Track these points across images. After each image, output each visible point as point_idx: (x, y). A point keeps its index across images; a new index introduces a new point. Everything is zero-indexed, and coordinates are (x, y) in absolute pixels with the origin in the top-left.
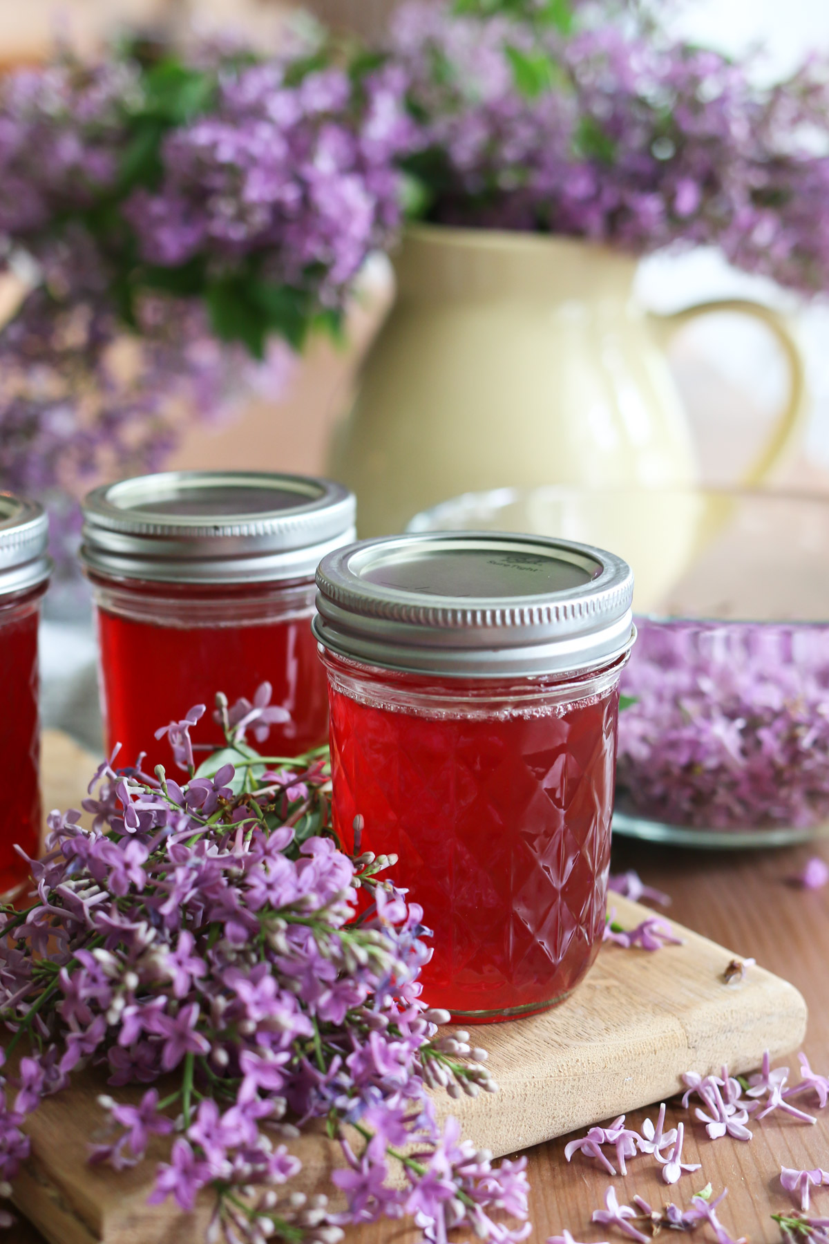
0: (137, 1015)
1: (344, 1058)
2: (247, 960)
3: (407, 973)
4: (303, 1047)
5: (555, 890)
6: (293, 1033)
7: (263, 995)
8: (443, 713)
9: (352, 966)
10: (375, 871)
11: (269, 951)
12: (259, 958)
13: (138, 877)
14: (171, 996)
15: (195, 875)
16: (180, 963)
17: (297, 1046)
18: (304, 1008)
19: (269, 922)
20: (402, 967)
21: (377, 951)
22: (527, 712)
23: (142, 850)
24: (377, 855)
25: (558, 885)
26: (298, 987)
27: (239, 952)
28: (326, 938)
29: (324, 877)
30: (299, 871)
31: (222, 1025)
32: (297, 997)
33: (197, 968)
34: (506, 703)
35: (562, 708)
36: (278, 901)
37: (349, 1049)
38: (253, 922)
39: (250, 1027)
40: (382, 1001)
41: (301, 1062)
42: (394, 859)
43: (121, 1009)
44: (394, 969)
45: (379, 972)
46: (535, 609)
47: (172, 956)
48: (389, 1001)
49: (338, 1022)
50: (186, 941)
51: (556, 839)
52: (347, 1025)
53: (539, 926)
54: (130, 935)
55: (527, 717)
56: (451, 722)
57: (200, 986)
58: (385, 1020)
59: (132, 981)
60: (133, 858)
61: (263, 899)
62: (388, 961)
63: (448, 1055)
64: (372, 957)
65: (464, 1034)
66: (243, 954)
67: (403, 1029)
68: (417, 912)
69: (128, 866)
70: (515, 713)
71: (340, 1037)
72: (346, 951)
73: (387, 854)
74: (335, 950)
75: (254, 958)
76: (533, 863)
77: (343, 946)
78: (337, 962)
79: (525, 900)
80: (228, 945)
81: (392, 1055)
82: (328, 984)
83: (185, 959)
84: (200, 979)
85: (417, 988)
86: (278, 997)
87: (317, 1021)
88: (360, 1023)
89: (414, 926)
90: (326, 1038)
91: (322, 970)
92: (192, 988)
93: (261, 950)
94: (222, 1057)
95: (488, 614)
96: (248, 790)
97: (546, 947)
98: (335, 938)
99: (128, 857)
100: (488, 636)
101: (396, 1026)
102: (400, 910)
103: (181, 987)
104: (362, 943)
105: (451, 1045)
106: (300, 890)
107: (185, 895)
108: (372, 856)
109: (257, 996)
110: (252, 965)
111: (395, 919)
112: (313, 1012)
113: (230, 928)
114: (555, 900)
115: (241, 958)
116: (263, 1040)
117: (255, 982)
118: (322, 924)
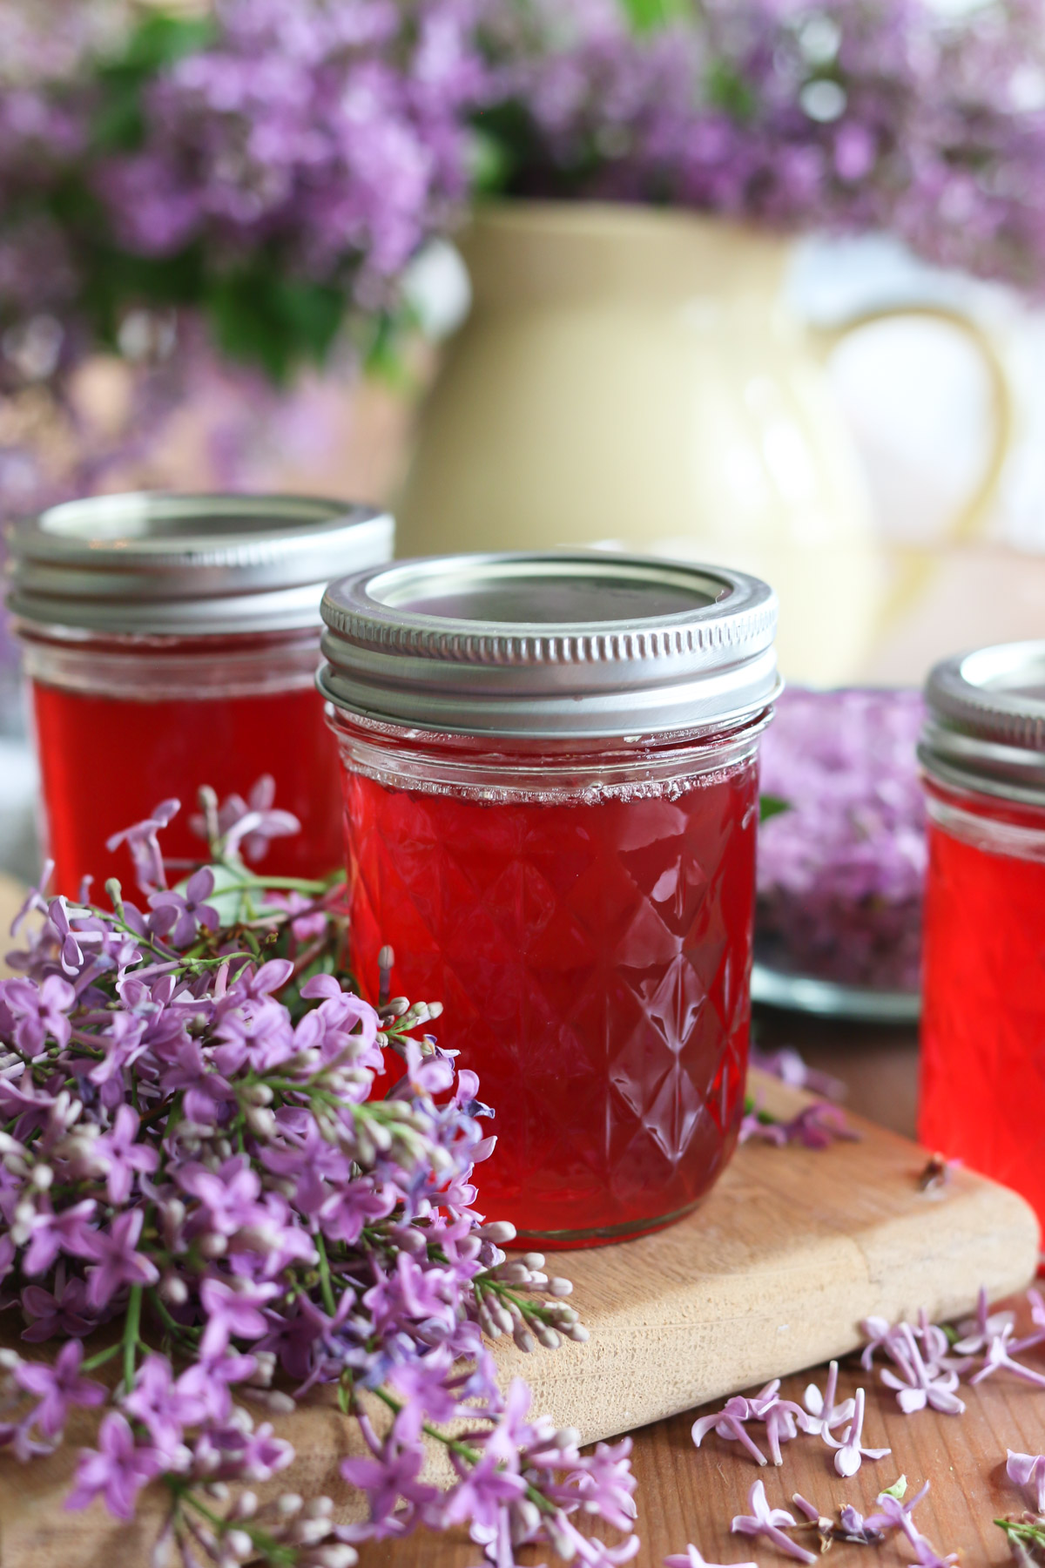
0: (52, 1228)
1: (360, 1294)
2: (217, 1151)
3: (452, 1166)
4: (301, 1280)
5: (669, 1054)
6: (282, 1254)
7: (238, 1197)
8: (505, 793)
9: (368, 1153)
10: (410, 1026)
11: (252, 1140)
12: (234, 1151)
13: (59, 1027)
14: (103, 1203)
15: (144, 1025)
16: (117, 1153)
17: (293, 1278)
18: (304, 1222)
19: (247, 1091)
20: (442, 1155)
21: (405, 1131)
22: (625, 791)
23: (66, 990)
24: (413, 1002)
25: (675, 1046)
26: (292, 1191)
27: (204, 1140)
28: (330, 1113)
29: (333, 1032)
30: (295, 1022)
31: (181, 1247)
32: (292, 1205)
33: (143, 1161)
34: (594, 777)
35: (677, 785)
36: (262, 1063)
37: (370, 1281)
38: (227, 1093)
39: (218, 1244)
40: (415, 1210)
41: (297, 1300)
42: (436, 1009)
43: (30, 1221)
44: (431, 1158)
45: (409, 1163)
46: (634, 635)
47: (104, 1142)
48: (426, 1209)
49: (353, 1241)
50: (127, 1121)
51: (671, 978)
52: (368, 1247)
53: (649, 1103)
54: (45, 1113)
55: (625, 799)
56: (516, 807)
57: (147, 1189)
58: (420, 1238)
59: (43, 1176)
60: (52, 1000)
61: (242, 1058)
62: (421, 1146)
63: (513, 1288)
64: (398, 1140)
65: (538, 1259)
66: (212, 1143)
67: (449, 1252)
68: (470, 1083)
69: (43, 1012)
70: (609, 792)
71: (357, 1266)
72: (360, 1130)
73: (428, 1001)
74: (346, 1133)
75: (227, 1148)
76: (637, 1012)
77: (355, 1124)
78: (349, 1149)
79: (628, 1068)
80: (191, 1128)
81: (431, 1287)
82: (336, 1186)
83: (125, 1147)
84: (150, 1177)
85: (468, 1193)
86: (261, 1200)
87: (322, 1240)
88: (386, 1244)
89: (466, 1103)
90: (337, 1268)
91: (327, 1165)
92: (136, 1193)
93: (240, 1138)
94: (178, 1291)
95: (566, 644)
96: (243, 920)
97: (661, 1136)
98: (343, 1113)
99: (44, 1001)
100: (568, 676)
101: (440, 1248)
102: (443, 1075)
103: (118, 1187)
104: (383, 1120)
105: (519, 1273)
106: (295, 1049)
107: (129, 1054)
108: (405, 1003)
109: (229, 1200)
110: (223, 1159)
111: (435, 1088)
112: (315, 1228)
113: (192, 1101)
114: (670, 1069)
115: (208, 1148)
116: (240, 1266)
117: (226, 1179)
118: (327, 1093)
